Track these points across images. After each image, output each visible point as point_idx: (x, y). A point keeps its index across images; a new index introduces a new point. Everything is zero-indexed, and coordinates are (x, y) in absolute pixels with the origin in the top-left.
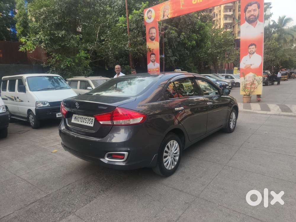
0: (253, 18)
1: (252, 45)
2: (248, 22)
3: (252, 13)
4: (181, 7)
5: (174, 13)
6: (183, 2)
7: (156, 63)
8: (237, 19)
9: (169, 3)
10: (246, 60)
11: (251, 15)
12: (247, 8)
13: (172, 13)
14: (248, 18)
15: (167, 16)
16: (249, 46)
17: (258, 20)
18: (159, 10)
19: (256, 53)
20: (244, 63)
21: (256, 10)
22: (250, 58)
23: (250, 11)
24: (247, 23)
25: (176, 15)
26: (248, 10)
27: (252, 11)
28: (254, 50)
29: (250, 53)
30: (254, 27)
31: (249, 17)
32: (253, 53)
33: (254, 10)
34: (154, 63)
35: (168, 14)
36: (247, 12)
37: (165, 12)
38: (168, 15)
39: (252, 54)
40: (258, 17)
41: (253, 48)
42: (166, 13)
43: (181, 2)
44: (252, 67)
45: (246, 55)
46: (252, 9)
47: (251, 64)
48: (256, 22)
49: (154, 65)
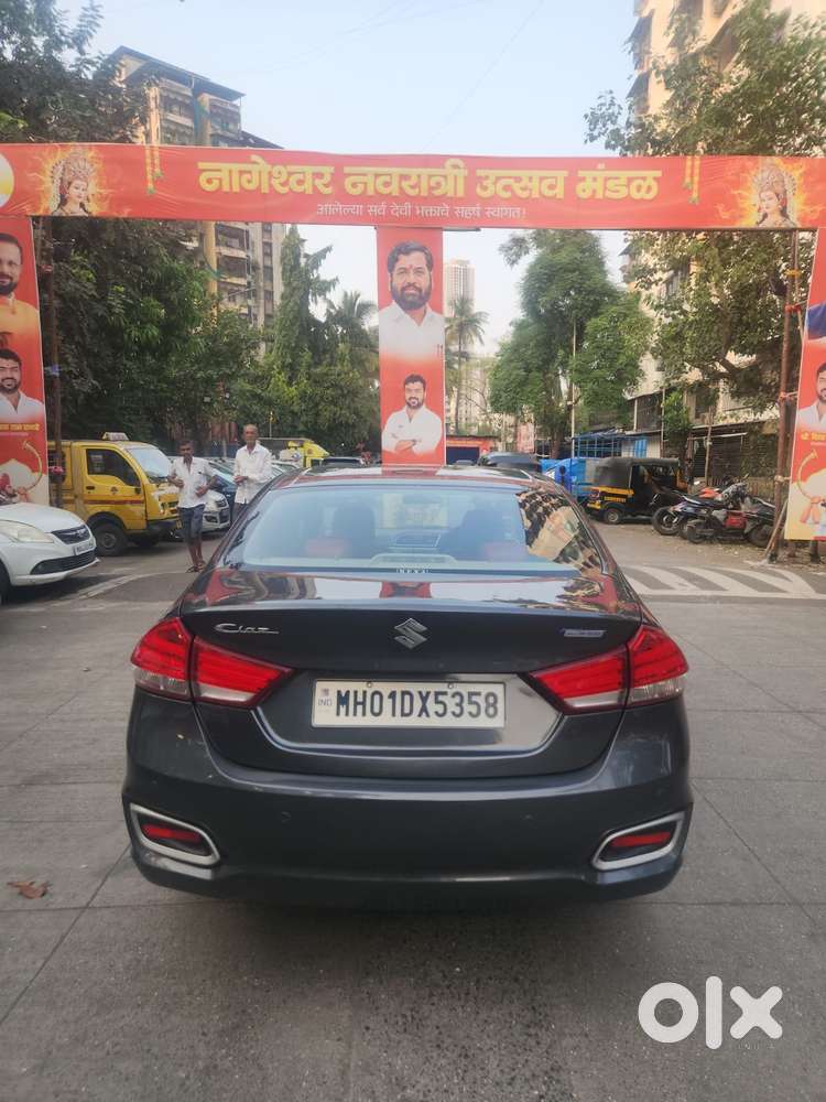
0: (413, 295)
1: (414, 379)
2: (400, 305)
3: (412, 278)
4: (150, 186)
5: (117, 201)
6: (158, 170)
7: (22, 394)
8: (215, 269)
9: (91, 154)
10: (401, 427)
11: (410, 285)
12: (397, 260)
13: (106, 198)
14: (399, 289)
15: (82, 205)
16: (406, 383)
17: (427, 305)
18: (37, 168)
19: (427, 407)
20: (394, 436)
21: (423, 273)
22: (410, 420)
23: (405, 271)
24: (397, 306)
25: (125, 213)
26: (398, 265)
27: (411, 271)
28: (420, 396)
29: (409, 405)
30: (419, 325)
31: (403, 289)
32: (419, 406)
33: (418, 271)
34: (14, 395)
35: (88, 200)
36: (395, 273)
37: (70, 183)
38: (86, 203)
39: (414, 408)
40: (428, 294)
41: (417, 390)
42: (73, 192)
43: (149, 168)
44: (417, 449)
45: (398, 408)
46: (411, 266)
47: (414, 441)
48: (423, 308)
49: (16, 407)
